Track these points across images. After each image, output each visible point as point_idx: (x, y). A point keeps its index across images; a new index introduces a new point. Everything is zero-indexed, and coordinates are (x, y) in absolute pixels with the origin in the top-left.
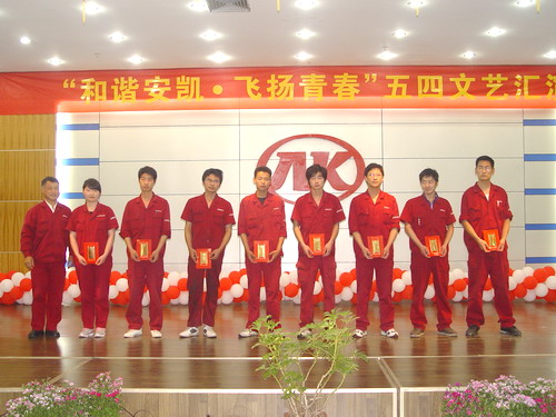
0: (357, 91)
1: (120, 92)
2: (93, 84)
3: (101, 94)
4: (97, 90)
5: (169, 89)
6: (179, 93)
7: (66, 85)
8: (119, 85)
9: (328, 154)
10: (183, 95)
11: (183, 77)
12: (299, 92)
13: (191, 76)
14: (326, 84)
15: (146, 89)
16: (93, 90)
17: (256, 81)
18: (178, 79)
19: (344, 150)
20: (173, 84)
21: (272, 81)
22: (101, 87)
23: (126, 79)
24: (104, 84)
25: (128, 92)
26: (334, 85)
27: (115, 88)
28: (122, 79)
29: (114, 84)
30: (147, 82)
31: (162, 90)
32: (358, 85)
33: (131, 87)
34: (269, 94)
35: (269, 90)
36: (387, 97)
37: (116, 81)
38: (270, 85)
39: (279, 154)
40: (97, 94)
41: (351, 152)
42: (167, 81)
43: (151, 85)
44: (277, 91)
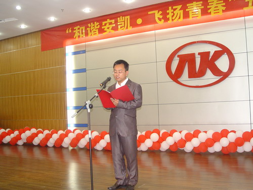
0: (224, 8)
1: (91, 31)
2: (79, 29)
3: (82, 34)
4: (81, 32)
5: (114, 25)
6: (119, 27)
7: (67, 32)
8: (90, 27)
9: (209, 53)
10: (121, 27)
11: (121, 17)
12: (186, 15)
13: (125, 16)
14: (203, 7)
15: (103, 27)
16: (79, 32)
17: (161, 12)
18: (119, 19)
19: (219, 49)
20: (116, 22)
21: (170, 11)
22: (82, 29)
23: (94, 24)
24: (84, 28)
25: (94, 30)
26: (208, 7)
27: (88, 29)
28: (92, 23)
29: (88, 27)
30: (104, 23)
31: (111, 26)
32: (224, 4)
33: (96, 28)
34: (168, 19)
35: (168, 16)
36: (245, 9)
37: (89, 25)
38: (168, 14)
39: (178, 56)
40: (81, 34)
41: (225, 50)
42: (113, 21)
43: (106, 24)
44: (173, 16)
